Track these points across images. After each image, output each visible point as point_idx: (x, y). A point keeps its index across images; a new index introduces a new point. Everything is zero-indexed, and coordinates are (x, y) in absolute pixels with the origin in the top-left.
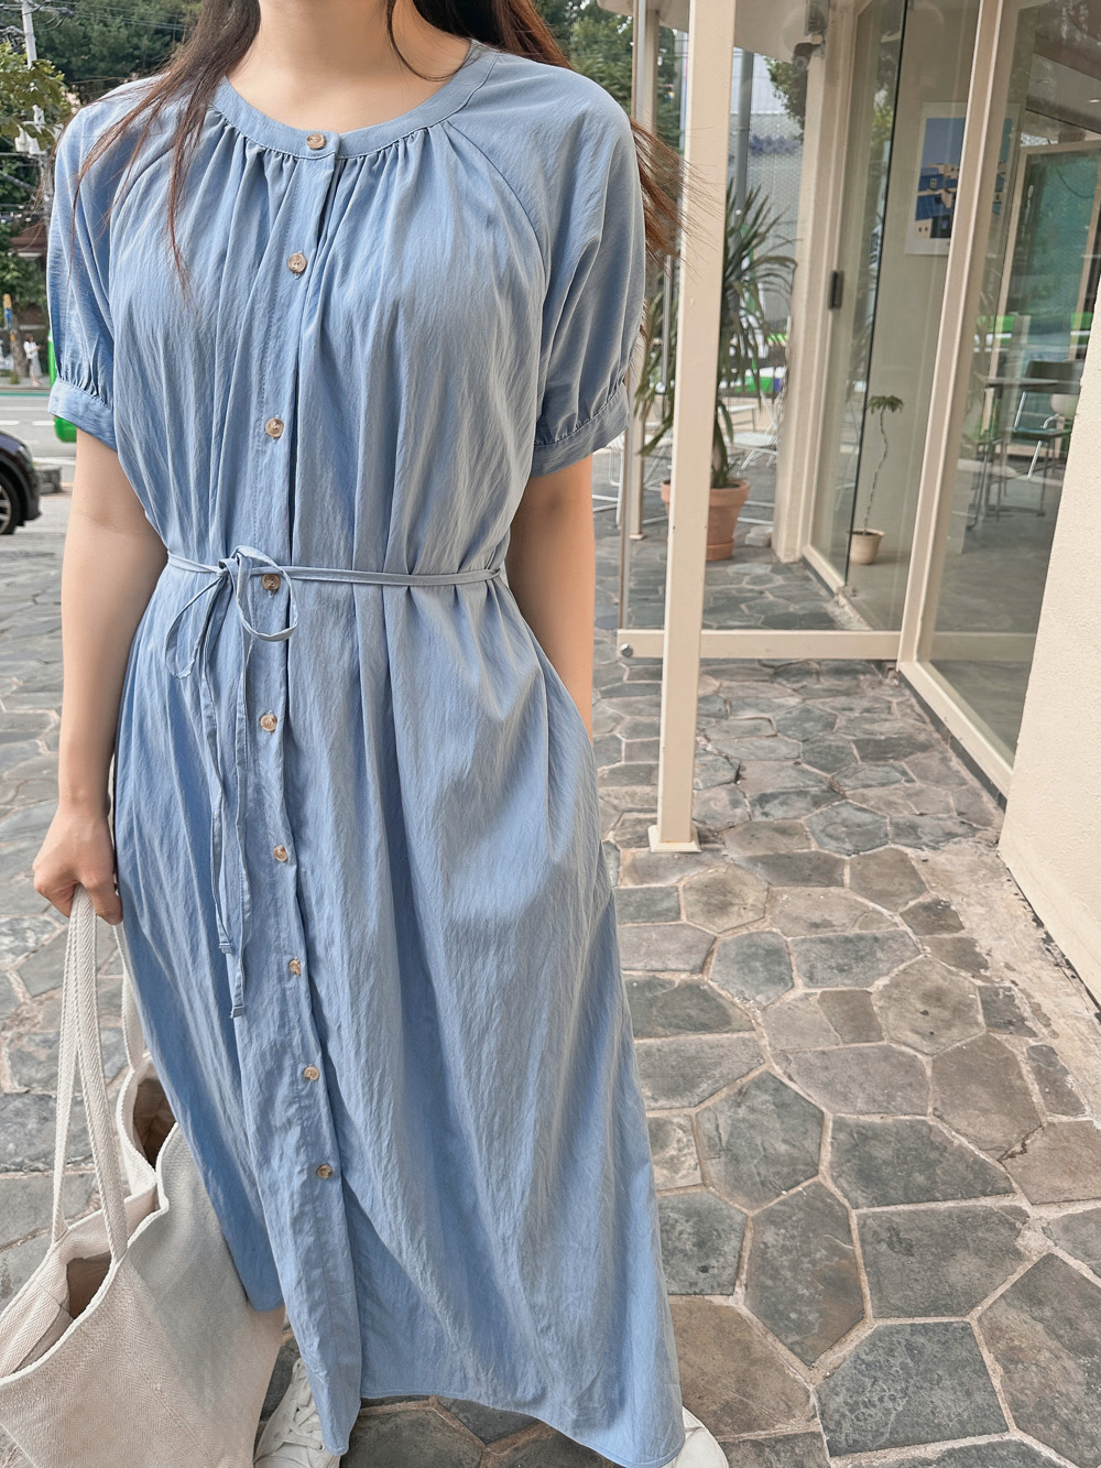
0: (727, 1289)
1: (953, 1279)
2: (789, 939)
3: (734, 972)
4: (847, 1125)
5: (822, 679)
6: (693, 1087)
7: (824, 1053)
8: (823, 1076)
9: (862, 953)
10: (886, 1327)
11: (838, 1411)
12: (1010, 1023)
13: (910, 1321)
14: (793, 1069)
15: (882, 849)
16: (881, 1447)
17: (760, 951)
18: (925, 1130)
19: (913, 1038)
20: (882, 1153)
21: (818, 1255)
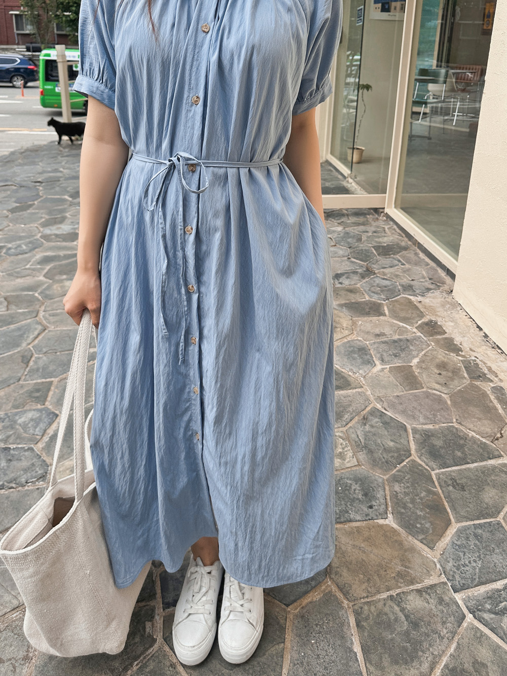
0: (384, 516)
1: (486, 500)
2: (368, 343)
3: (346, 360)
4: (419, 431)
5: (350, 218)
6: (341, 417)
7: (398, 396)
8: (400, 407)
9: (403, 347)
10: (462, 527)
11: (451, 570)
12: (480, 376)
13: (472, 523)
14: (385, 405)
15: (399, 297)
16: (476, 586)
17: (356, 349)
18: (454, 430)
19: (437, 387)
20: (438, 443)
21: (422, 495)
